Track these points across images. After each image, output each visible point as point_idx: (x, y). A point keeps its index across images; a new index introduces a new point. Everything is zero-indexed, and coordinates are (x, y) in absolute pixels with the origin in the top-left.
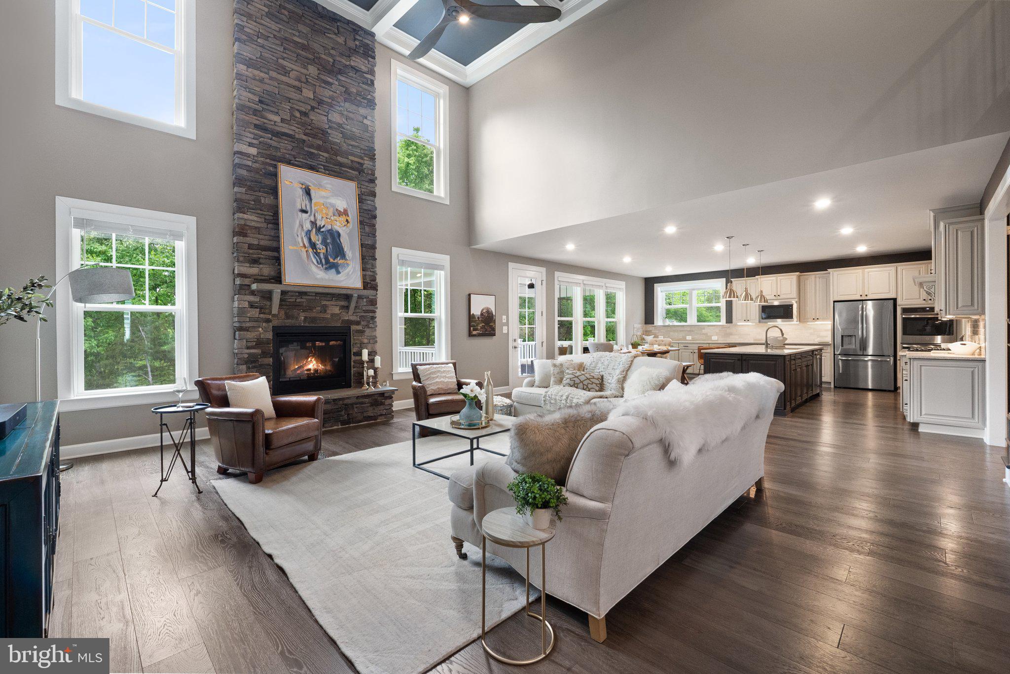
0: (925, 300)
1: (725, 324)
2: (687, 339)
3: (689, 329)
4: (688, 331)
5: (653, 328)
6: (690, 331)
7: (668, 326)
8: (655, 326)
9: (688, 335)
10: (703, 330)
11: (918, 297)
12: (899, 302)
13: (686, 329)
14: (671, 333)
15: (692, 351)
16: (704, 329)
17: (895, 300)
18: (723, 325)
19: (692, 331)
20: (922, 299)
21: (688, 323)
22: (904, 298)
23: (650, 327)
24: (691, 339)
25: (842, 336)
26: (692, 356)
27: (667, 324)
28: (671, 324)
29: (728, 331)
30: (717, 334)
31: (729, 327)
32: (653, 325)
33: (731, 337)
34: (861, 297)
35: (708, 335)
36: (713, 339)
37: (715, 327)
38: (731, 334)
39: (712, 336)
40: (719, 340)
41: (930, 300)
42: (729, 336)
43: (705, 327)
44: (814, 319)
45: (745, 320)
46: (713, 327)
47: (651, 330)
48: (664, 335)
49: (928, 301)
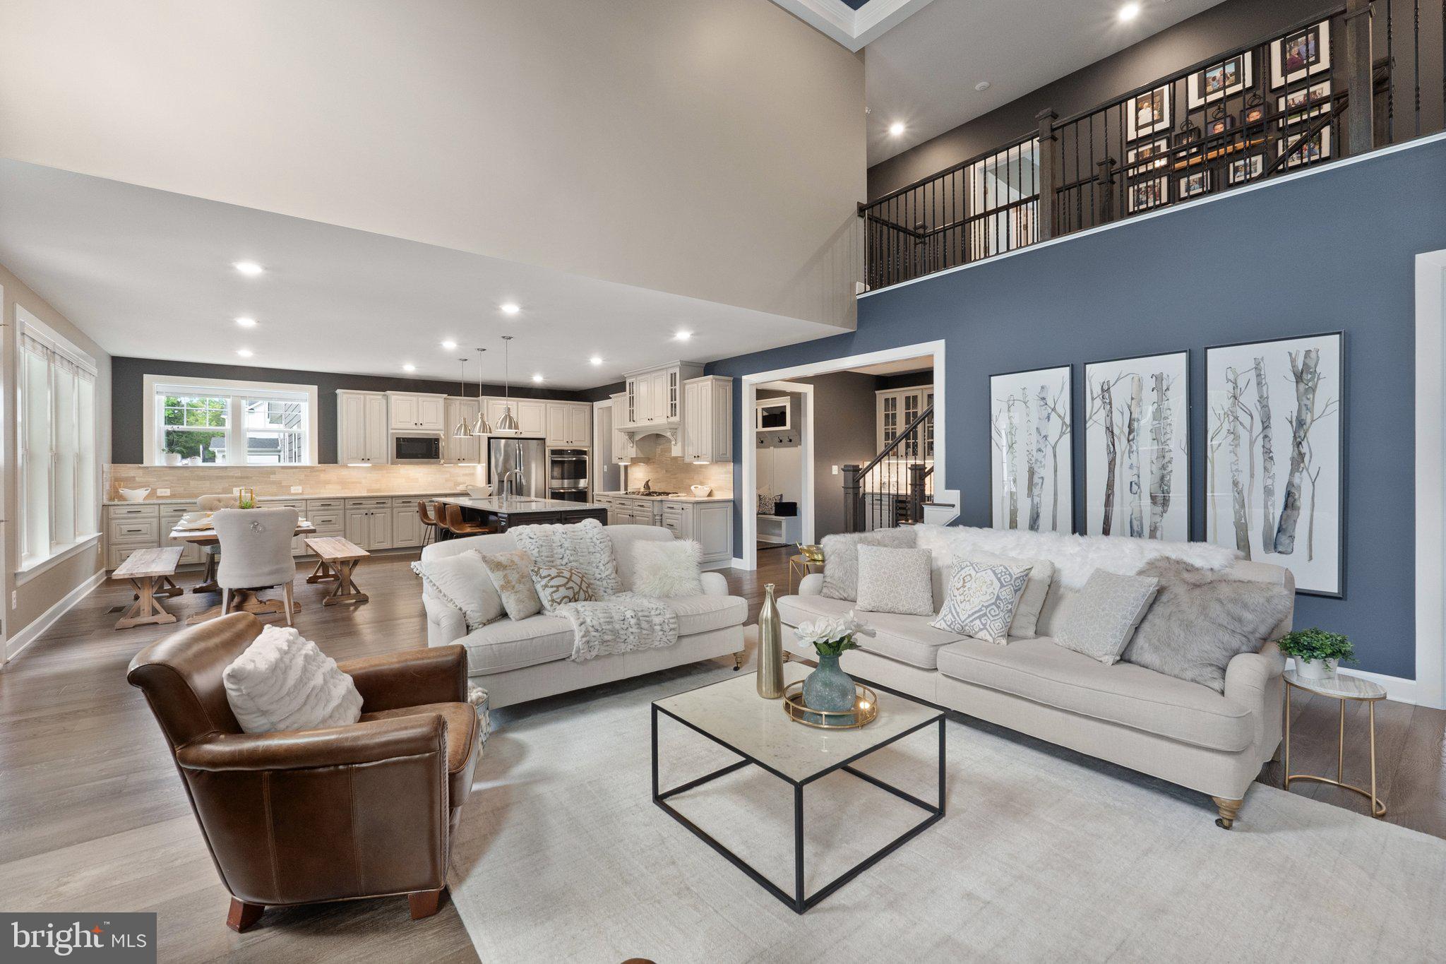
0: (568, 442)
1: (317, 465)
3: (239, 475)
4: (236, 478)
5: (140, 471)
6: (241, 478)
7: (182, 468)
8: (146, 467)
10: (271, 476)
11: (561, 438)
12: (548, 443)
13: (231, 474)
14: (193, 482)
16: (274, 473)
17: (544, 441)
18: (313, 467)
19: (247, 478)
20: (565, 441)
22: (549, 438)
23: (128, 470)
25: (499, 482)
29: (323, 476)
30: (301, 483)
31: (324, 471)
32: (139, 465)
33: (328, 487)
34: (516, 435)
35: (282, 485)
36: (292, 491)
37: (298, 470)
38: (328, 482)
39: (292, 486)
40: (304, 493)
41: (572, 442)
42: (325, 486)
43: (275, 470)
44: (459, 460)
45: (363, 459)
46: (294, 470)
47: (134, 477)
48: (171, 486)
49: (570, 444)
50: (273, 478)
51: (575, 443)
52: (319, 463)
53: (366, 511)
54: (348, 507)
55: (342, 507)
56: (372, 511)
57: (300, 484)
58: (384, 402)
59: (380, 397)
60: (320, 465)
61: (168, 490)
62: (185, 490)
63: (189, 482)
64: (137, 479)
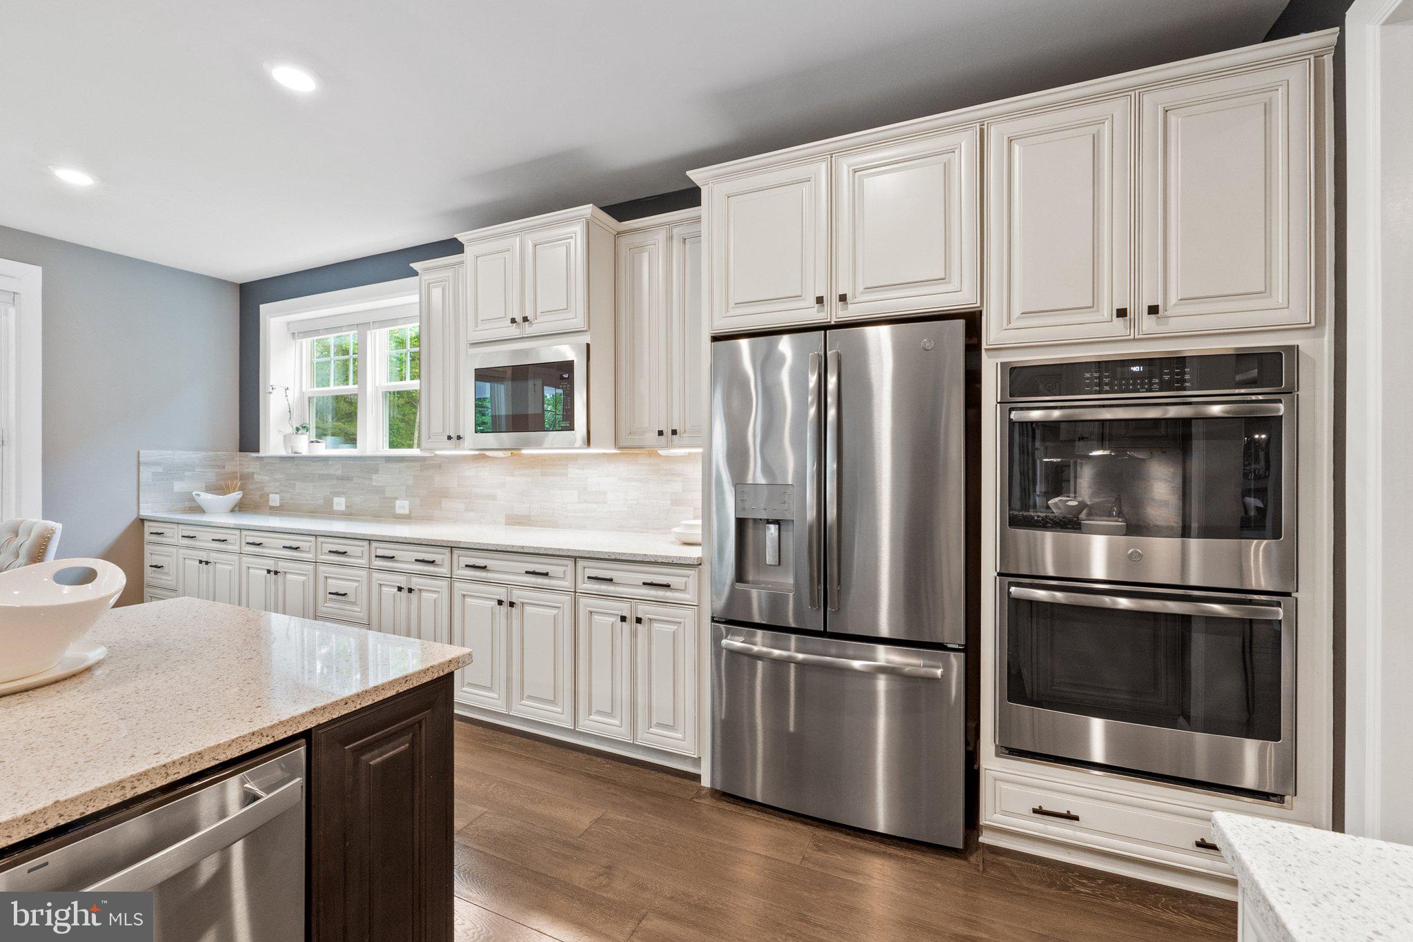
0: (1122, 313)
2: (336, 508)
3: (340, 472)
4: (338, 478)
6: (342, 478)
9: (338, 494)
10: (374, 477)
11: (1091, 305)
12: (994, 329)
14: (298, 485)
16: (376, 472)
17: (973, 321)
18: (423, 459)
19: (348, 478)
20: (1106, 311)
21: (356, 449)
22: (1016, 312)
23: (249, 462)
25: (741, 523)
26: (273, 588)
27: (291, 453)
30: (409, 492)
31: (440, 466)
32: (254, 455)
33: (446, 504)
34: (823, 311)
35: (386, 495)
36: (398, 511)
37: (405, 464)
38: (444, 494)
39: (397, 498)
40: (412, 515)
41: (1153, 310)
42: (440, 502)
43: (378, 464)
44: (661, 433)
45: (449, 438)
46: (400, 464)
47: (253, 474)
48: (281, 491)
49: (1148, 324)
50: (375, 479)
51: (1174, 321)
53: (403, 580)
57: (407, 495)
61: (278, 496)
62: (291, 499)
63: (294, 484)
64: (255, 476)
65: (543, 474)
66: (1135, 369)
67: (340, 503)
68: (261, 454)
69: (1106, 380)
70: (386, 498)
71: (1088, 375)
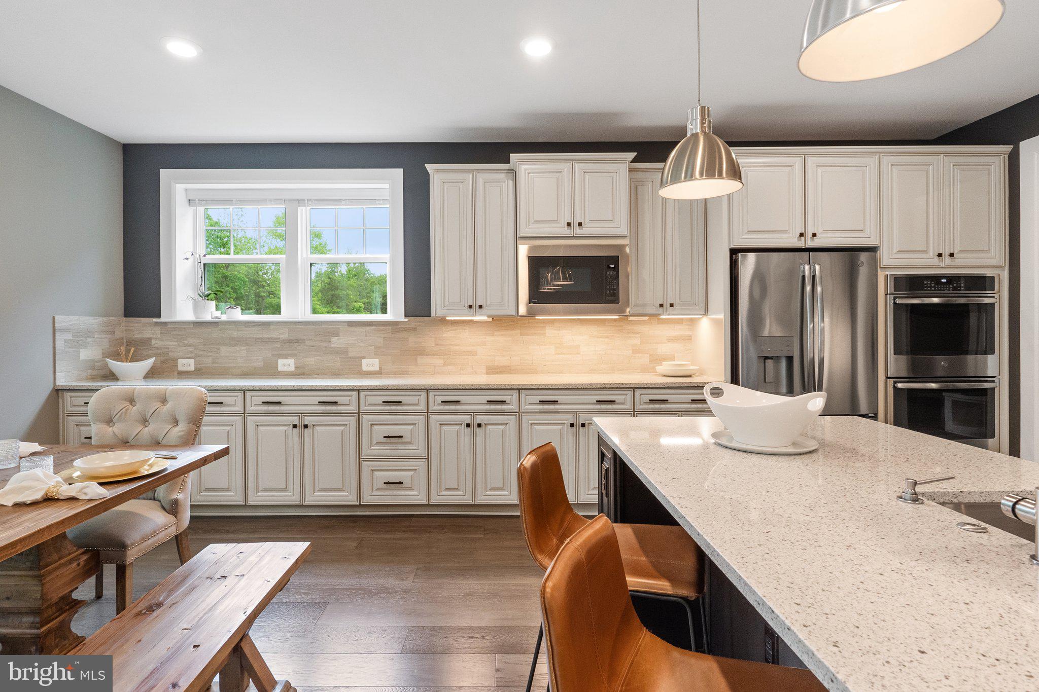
0: (940, 255)
1: (402, 318)
2: (280, 369)
3: (286, 336)
4: (284, 341)
5: (157, 330)
6: (290, 341)
7: (214, 324)
8: (165, 324)
9: (286, 357)
10: (333, 339)
11: (926, 250)
12: (886, 257)
13: (274, 335)
14: (224, 349)
15: (295, 420)
16: (337, 335)
17: (874, 252)
18: (399, 325)
19: (297, 341)
20: (932, 253)
21: (287, 314)
22: (895, 250)
23: (142, 327)
24: (292, 368)
26: (297, 440)
27: (208, 318)
28: (224, 318)
29: (413, 340)
30: (378, 352)
31: (415, 329)
32: (155, 320)
33: (421, 360)
34: (801, 241)
35: (350, 356)
36: (365, 368)
37: (373, 327)
38: (421, 352)
39: (364, 358)
40: (383, 371)
41: (952, 255)
42: (416, 360)
43: (339, 328)
44: (661, 306)
45: (470, 307)
46: (368, 328)
47: (150, 339)
48: (196, 356)
49: (947, 260)
50: (336, 342)
51: (959, 260)
52: (406, 316)
53: (467, 419)
54: (434, 408)
55: (422, 407)
56: (479, 419)
57: (376, 355)
58: (511, 183)
59: (502, 176)
60: (406, 320)
61: (192, 361)
62: (213, 363)
63: (219, 349)
64: (153, 342)
65: (522, 334)
66: (943, 281)
67: (286, 364)
68: (163, 319)
69: (933, 285)
70: (350, 358)
71: (925, 282)
